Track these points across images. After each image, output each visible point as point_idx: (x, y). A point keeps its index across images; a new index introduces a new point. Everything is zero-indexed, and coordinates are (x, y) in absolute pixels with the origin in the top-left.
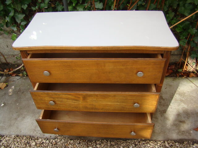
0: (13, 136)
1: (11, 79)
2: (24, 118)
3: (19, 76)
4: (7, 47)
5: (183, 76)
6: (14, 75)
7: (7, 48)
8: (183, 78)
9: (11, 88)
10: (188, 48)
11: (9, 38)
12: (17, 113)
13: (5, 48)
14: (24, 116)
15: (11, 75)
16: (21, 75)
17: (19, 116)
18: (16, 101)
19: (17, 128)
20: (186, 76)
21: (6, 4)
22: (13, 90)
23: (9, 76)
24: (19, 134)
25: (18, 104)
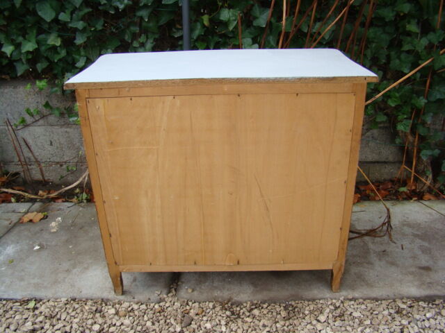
0: (64, 300)
1: (53, 206)
2: (87, 268)
3: (71, 202)
4: (51, 144)
5: (411, 199)
6: (60, 200)
7: (50, 148)
8: (412, 201)
9: (55, 221)
10: (414, 142)
11: (57, 125)
12: (69, 260)
13: (46, 146)
14: (86, 266)
15: (54, 199)
16: (75, 200)
17: (74, 266)
18: (68, 241)
19: (73, 286)
20: (416, 199)
21: (75, 44)
22: (59, 224)
23: (50, 202)
24: (77, 296)
25: (71, 247)
